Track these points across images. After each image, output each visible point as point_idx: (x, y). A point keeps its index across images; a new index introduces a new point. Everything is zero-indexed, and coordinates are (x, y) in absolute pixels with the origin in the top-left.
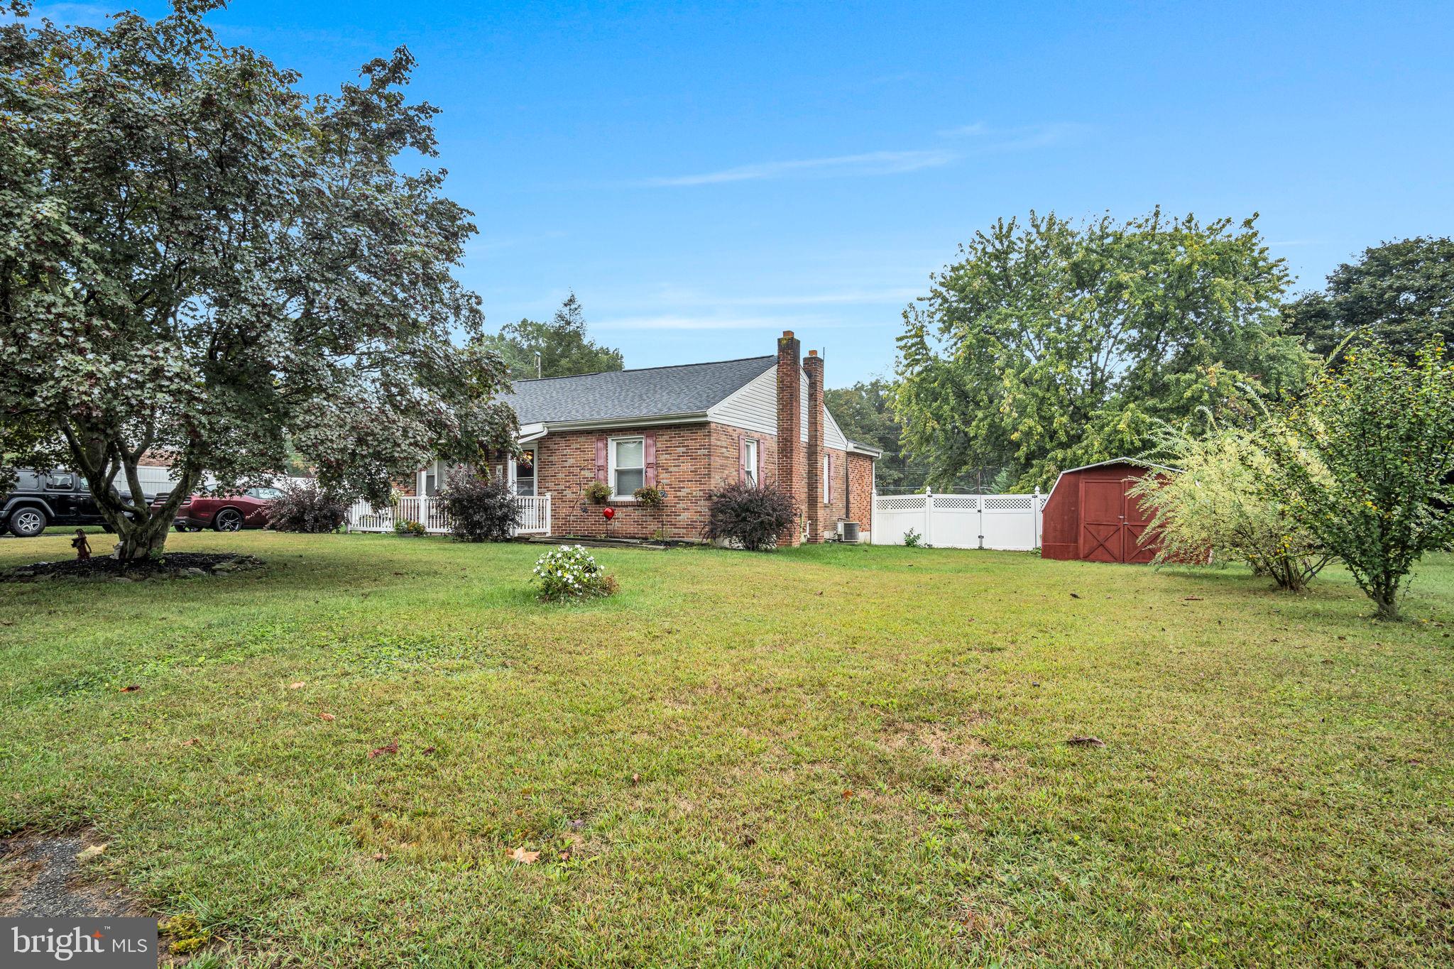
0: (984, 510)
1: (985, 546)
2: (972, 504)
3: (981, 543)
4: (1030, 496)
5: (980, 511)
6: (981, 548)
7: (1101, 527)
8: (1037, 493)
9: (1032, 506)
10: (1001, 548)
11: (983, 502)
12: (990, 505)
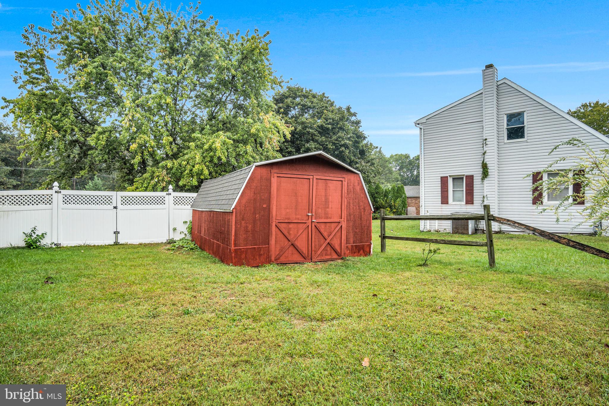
0: (120, 206)
1: (121, 241)
2: (108, 201)
3: (117, 238)
4: (164, 194)
5: (115, 208)
6: (116, 244)
7: (291, 226)
8: (171, 191)
9: (166, 202)
10: (136, 242)
11: (119, 199)
12: (126, 201)
